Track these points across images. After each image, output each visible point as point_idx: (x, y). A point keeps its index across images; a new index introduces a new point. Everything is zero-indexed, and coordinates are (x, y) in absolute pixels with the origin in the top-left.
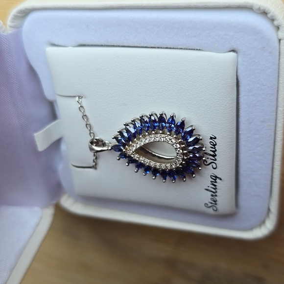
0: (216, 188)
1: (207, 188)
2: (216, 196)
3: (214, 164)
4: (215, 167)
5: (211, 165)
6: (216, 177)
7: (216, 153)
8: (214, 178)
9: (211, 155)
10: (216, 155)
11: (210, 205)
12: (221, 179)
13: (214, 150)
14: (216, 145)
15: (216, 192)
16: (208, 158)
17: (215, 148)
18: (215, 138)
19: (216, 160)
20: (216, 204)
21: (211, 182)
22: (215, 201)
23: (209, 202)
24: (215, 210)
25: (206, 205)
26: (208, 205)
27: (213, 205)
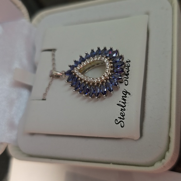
0: (125, 103)
1: (119, 103)
2: (125, 110)
3: (126, 81)
4: (126, 84)
5: (124, 82)
6: (127, 92)
7: (129, 72)
8: (125, 93)
10: (128, 74)
11: (119, 120)
14: (130, 66)
15: (125, 106)
17: (128, 69)
18: (130, 61)
19: (128, 78)
20: (124, 119)
21: (123, 97)
22: (123, 116)
23: (118, 118)
24: (122, 126)
25: (116, 121)
26: (117, 121)
27: (121, 120)
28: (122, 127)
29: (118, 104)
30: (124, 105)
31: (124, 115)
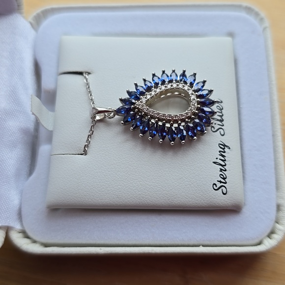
0: (225, 160)
1: (216, 161)
2: (225, 170)
3: (221, 131)
4: (223, 134)
5: (219, 131)
6: (225, 145)
7: (223, 117)
8: (223, 147)
9: (218, 120)
10: (223, 120)
11: (219, 185)
12: (229, 148)
13: (221, 114)
14: (222, 109)
16: (215, 124)
18: (222, 102)
19: (223, 125)
20: (226, 183)
21: (220, 151)
22: (224, 179)
23: (218, 181)
24: (225, 192)
25: (214, 186)
26: (216, 187)
27: (222, 184)
28: (224, 194)
29: (214, 163)
30: (224, 164)
31: (225, 177)
